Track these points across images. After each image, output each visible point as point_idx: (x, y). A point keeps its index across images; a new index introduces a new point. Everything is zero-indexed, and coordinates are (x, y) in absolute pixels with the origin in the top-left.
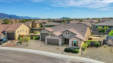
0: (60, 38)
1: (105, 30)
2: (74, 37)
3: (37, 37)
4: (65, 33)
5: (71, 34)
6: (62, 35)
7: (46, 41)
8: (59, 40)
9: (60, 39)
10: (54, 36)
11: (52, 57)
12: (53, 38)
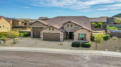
0: (62, 31)
1: (101, 26)
2: (81, 28)
3: (26, 33)
4: (66, 25)
5: (74, 26)
6: (62, 28)
7: (42, 36)
8: (60, 34)
9: (62, 33)
10: (53, 30)
11: (61, 54)
12: (51, 32)
